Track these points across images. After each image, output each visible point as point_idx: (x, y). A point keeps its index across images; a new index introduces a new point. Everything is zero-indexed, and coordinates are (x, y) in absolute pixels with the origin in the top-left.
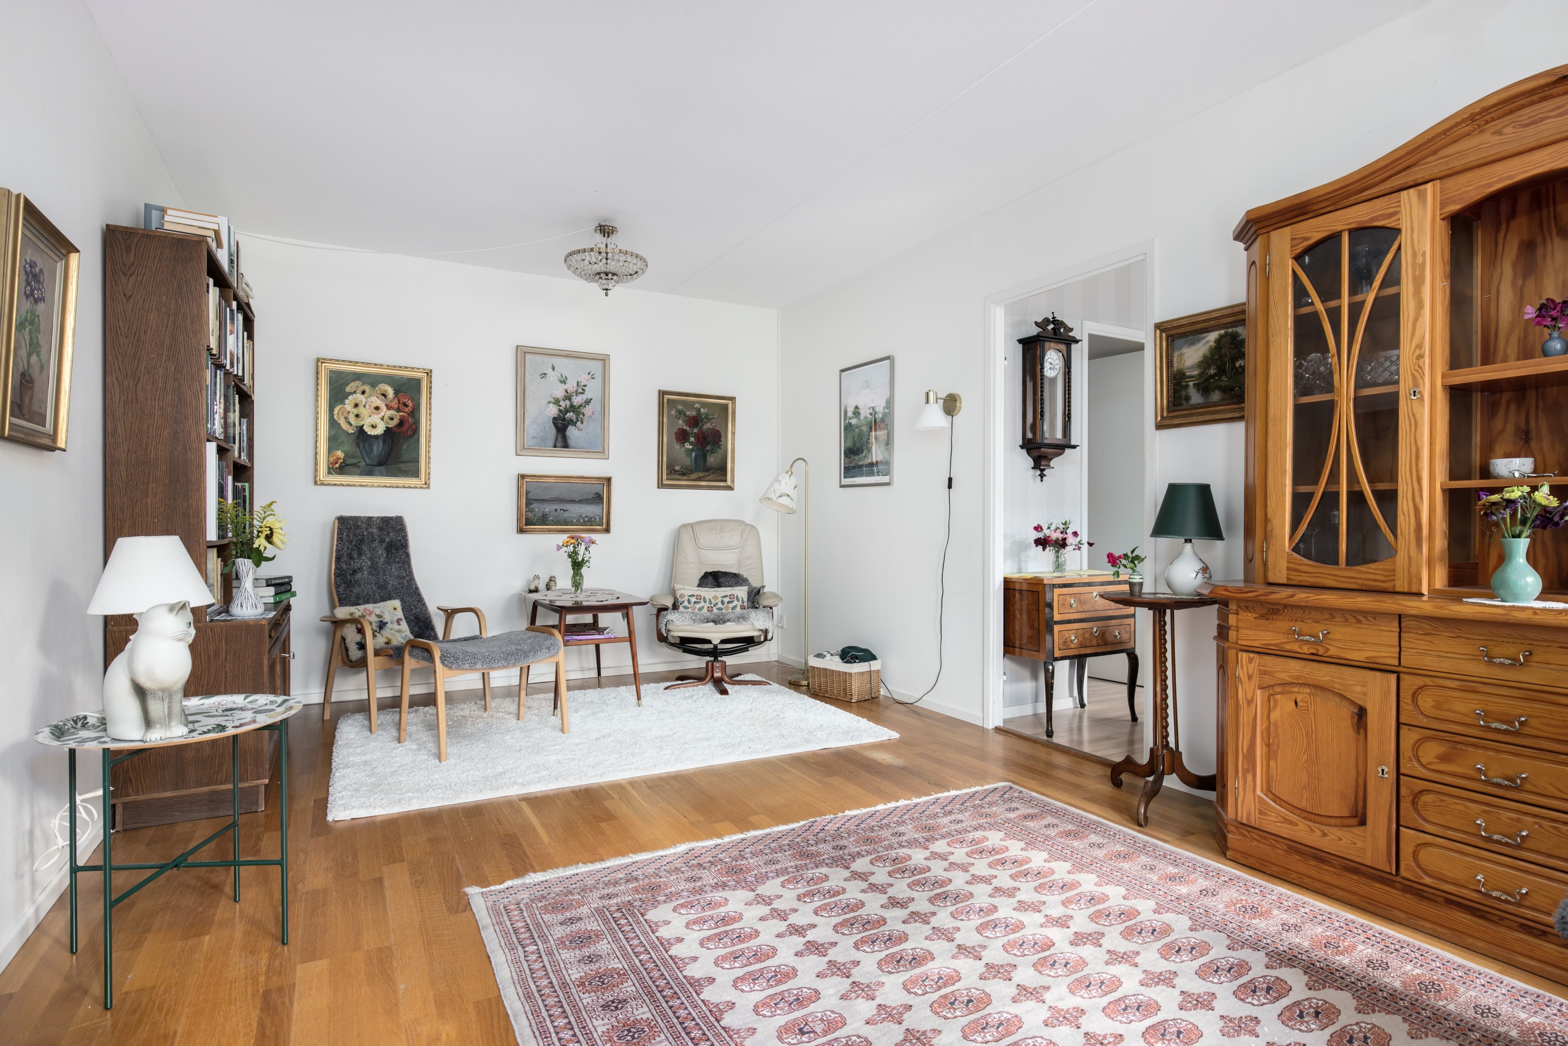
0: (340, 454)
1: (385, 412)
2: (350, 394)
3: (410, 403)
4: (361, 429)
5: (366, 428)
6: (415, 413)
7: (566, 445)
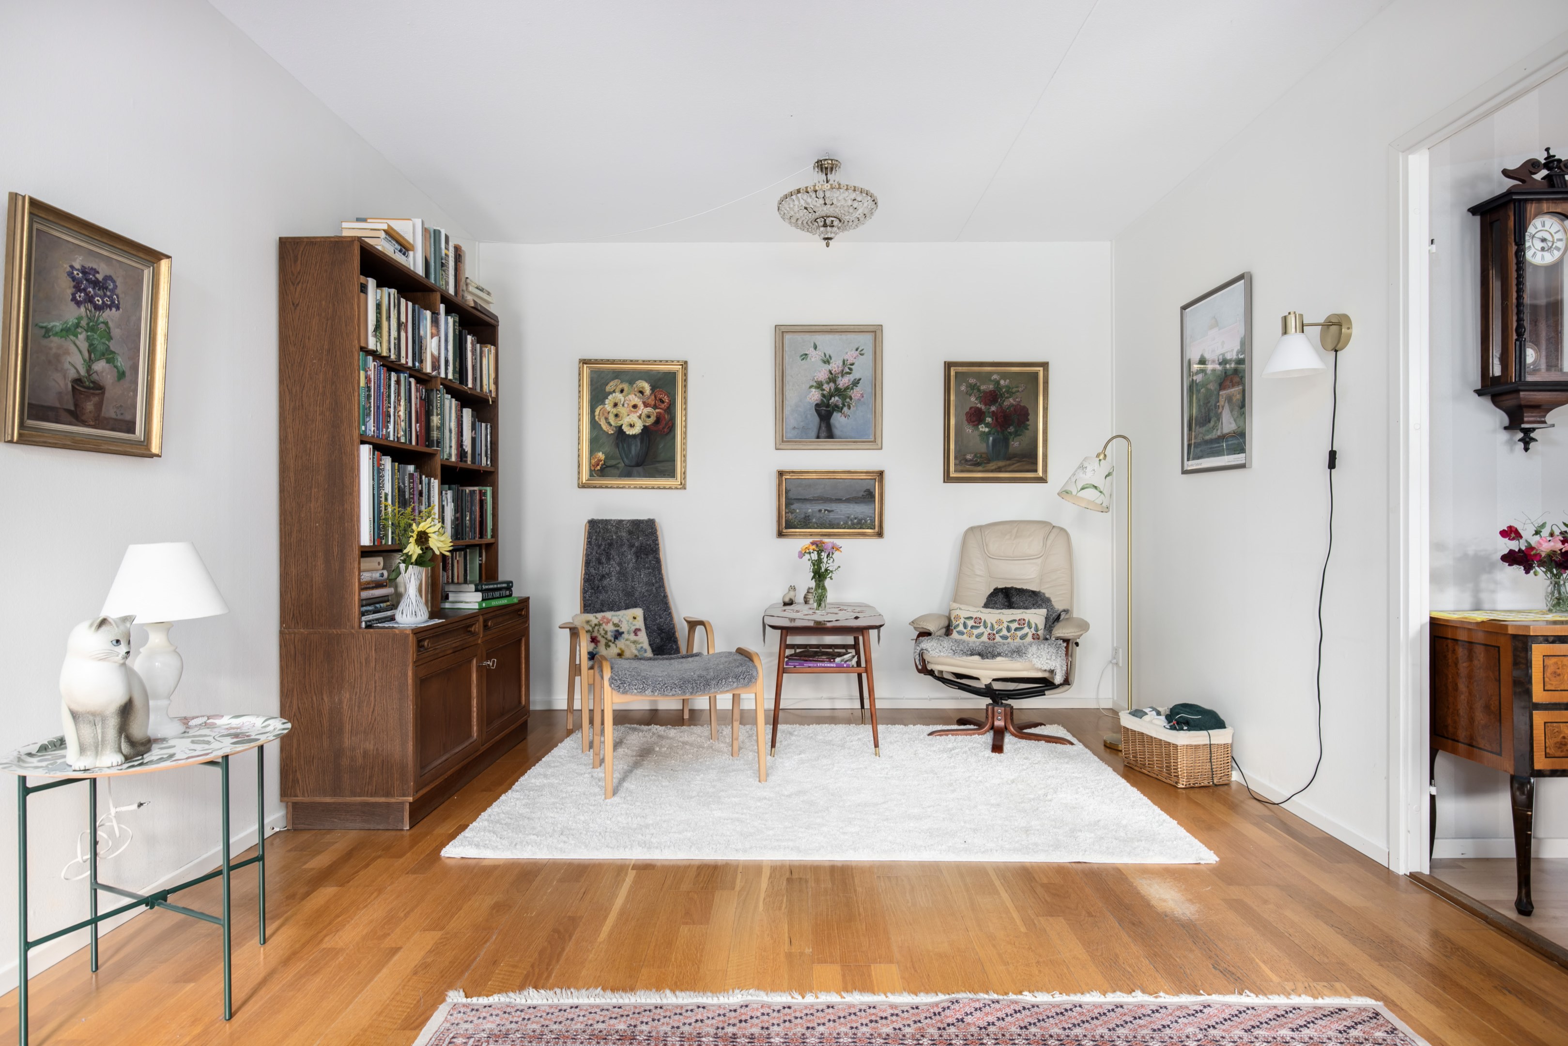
0: (601, 455)
1: (643, 410)
2: (610, 393)
3: (666, 399)
4: (620, 429)
5: (626, 429)
6: (670, 409)
7: (830, 435)
